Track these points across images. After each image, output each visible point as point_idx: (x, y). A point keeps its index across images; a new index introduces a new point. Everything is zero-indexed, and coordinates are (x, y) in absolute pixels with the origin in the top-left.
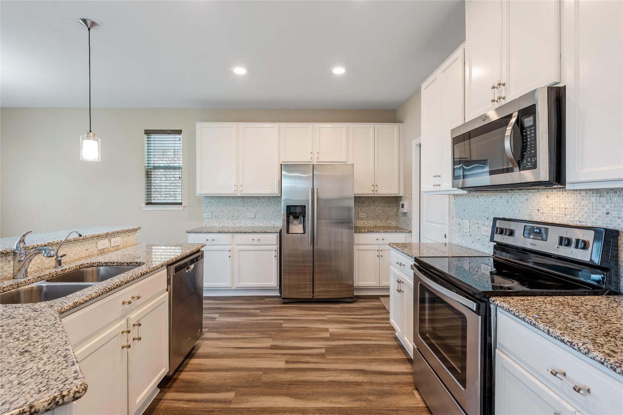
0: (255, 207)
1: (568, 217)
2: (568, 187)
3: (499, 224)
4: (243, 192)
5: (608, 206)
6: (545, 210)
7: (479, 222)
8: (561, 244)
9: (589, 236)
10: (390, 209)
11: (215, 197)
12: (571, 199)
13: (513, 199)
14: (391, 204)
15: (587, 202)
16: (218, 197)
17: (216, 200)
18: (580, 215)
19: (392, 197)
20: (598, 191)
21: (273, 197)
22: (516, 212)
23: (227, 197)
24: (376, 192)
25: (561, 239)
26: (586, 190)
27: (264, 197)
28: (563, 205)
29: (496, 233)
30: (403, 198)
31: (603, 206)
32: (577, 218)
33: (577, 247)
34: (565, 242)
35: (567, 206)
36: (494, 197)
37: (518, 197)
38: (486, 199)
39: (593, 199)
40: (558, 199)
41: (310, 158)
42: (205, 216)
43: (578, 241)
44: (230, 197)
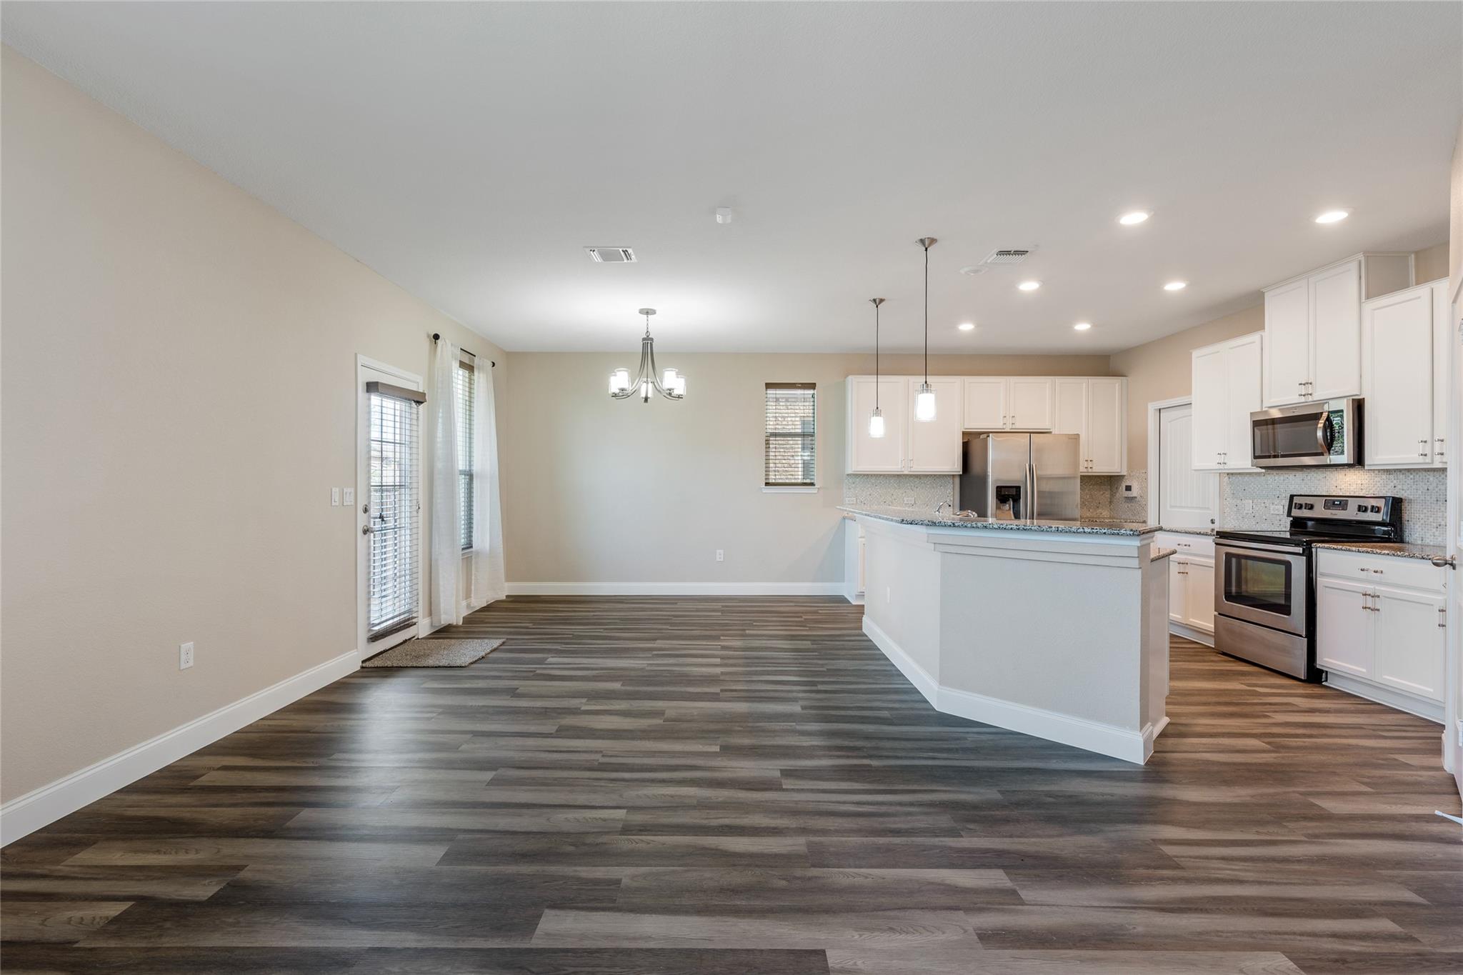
0: (915, 489)
1: (1364, 491)
2: (1366, 468)
3: (1296, 500)
4: (912, 469)
5: (1395, 482)
6: (1343, 486)
7: (1266, 501)
8: (1359, 511)
9: (1381, 503)
10: (1102, 493)
11: (861, 475)
12: (1366, 477)
13: (1309, 478)
14: (1102, 487)
15: (1379, 479)
16: (864, 475)
17: (862, 480)
18: (1374, 489)
19: (1103, 476)
20: (1387, 471)
21: (940, 475)
22: (1313, 489)
23: (877, 475)
24: (1090, 470)
25: (1360, 506)
26: (1379, 470)
27: (927, 476)
28: (1359, 482)
29: (1295, 508)
30: (1126, 477)
31: (1392, 482)
32: (1371, 492)
33: (1372, 511)
34: (1362, 509)
35: (1363, 482)
36: (1287, 476)
37: (1315, 475)
38: (1276, 478)
39: (1384, 477)
40: (1355, 477)
41: (1002, 424)
42: (847, 502)
43: (1373, 507)
44: (881, 475)
